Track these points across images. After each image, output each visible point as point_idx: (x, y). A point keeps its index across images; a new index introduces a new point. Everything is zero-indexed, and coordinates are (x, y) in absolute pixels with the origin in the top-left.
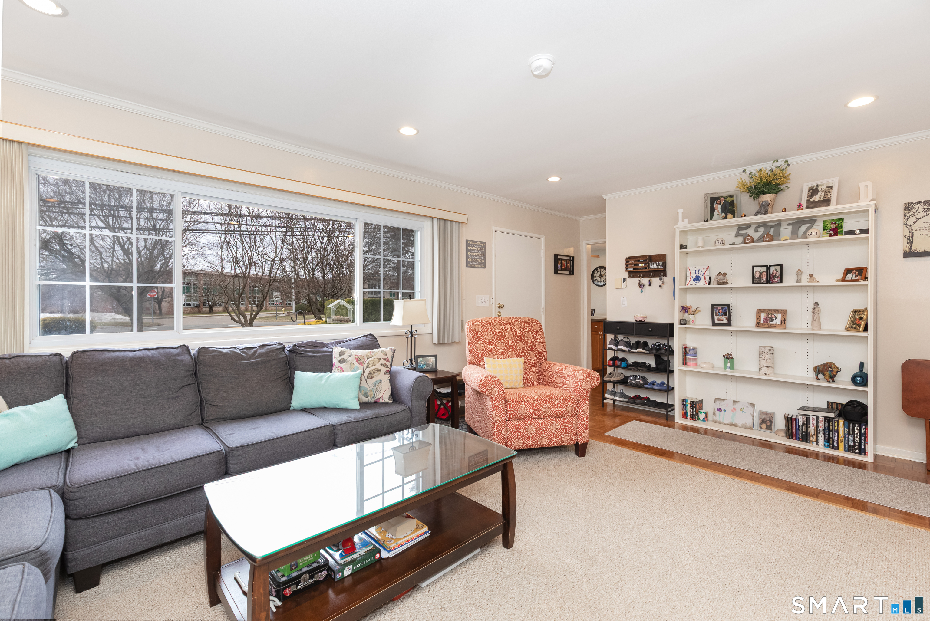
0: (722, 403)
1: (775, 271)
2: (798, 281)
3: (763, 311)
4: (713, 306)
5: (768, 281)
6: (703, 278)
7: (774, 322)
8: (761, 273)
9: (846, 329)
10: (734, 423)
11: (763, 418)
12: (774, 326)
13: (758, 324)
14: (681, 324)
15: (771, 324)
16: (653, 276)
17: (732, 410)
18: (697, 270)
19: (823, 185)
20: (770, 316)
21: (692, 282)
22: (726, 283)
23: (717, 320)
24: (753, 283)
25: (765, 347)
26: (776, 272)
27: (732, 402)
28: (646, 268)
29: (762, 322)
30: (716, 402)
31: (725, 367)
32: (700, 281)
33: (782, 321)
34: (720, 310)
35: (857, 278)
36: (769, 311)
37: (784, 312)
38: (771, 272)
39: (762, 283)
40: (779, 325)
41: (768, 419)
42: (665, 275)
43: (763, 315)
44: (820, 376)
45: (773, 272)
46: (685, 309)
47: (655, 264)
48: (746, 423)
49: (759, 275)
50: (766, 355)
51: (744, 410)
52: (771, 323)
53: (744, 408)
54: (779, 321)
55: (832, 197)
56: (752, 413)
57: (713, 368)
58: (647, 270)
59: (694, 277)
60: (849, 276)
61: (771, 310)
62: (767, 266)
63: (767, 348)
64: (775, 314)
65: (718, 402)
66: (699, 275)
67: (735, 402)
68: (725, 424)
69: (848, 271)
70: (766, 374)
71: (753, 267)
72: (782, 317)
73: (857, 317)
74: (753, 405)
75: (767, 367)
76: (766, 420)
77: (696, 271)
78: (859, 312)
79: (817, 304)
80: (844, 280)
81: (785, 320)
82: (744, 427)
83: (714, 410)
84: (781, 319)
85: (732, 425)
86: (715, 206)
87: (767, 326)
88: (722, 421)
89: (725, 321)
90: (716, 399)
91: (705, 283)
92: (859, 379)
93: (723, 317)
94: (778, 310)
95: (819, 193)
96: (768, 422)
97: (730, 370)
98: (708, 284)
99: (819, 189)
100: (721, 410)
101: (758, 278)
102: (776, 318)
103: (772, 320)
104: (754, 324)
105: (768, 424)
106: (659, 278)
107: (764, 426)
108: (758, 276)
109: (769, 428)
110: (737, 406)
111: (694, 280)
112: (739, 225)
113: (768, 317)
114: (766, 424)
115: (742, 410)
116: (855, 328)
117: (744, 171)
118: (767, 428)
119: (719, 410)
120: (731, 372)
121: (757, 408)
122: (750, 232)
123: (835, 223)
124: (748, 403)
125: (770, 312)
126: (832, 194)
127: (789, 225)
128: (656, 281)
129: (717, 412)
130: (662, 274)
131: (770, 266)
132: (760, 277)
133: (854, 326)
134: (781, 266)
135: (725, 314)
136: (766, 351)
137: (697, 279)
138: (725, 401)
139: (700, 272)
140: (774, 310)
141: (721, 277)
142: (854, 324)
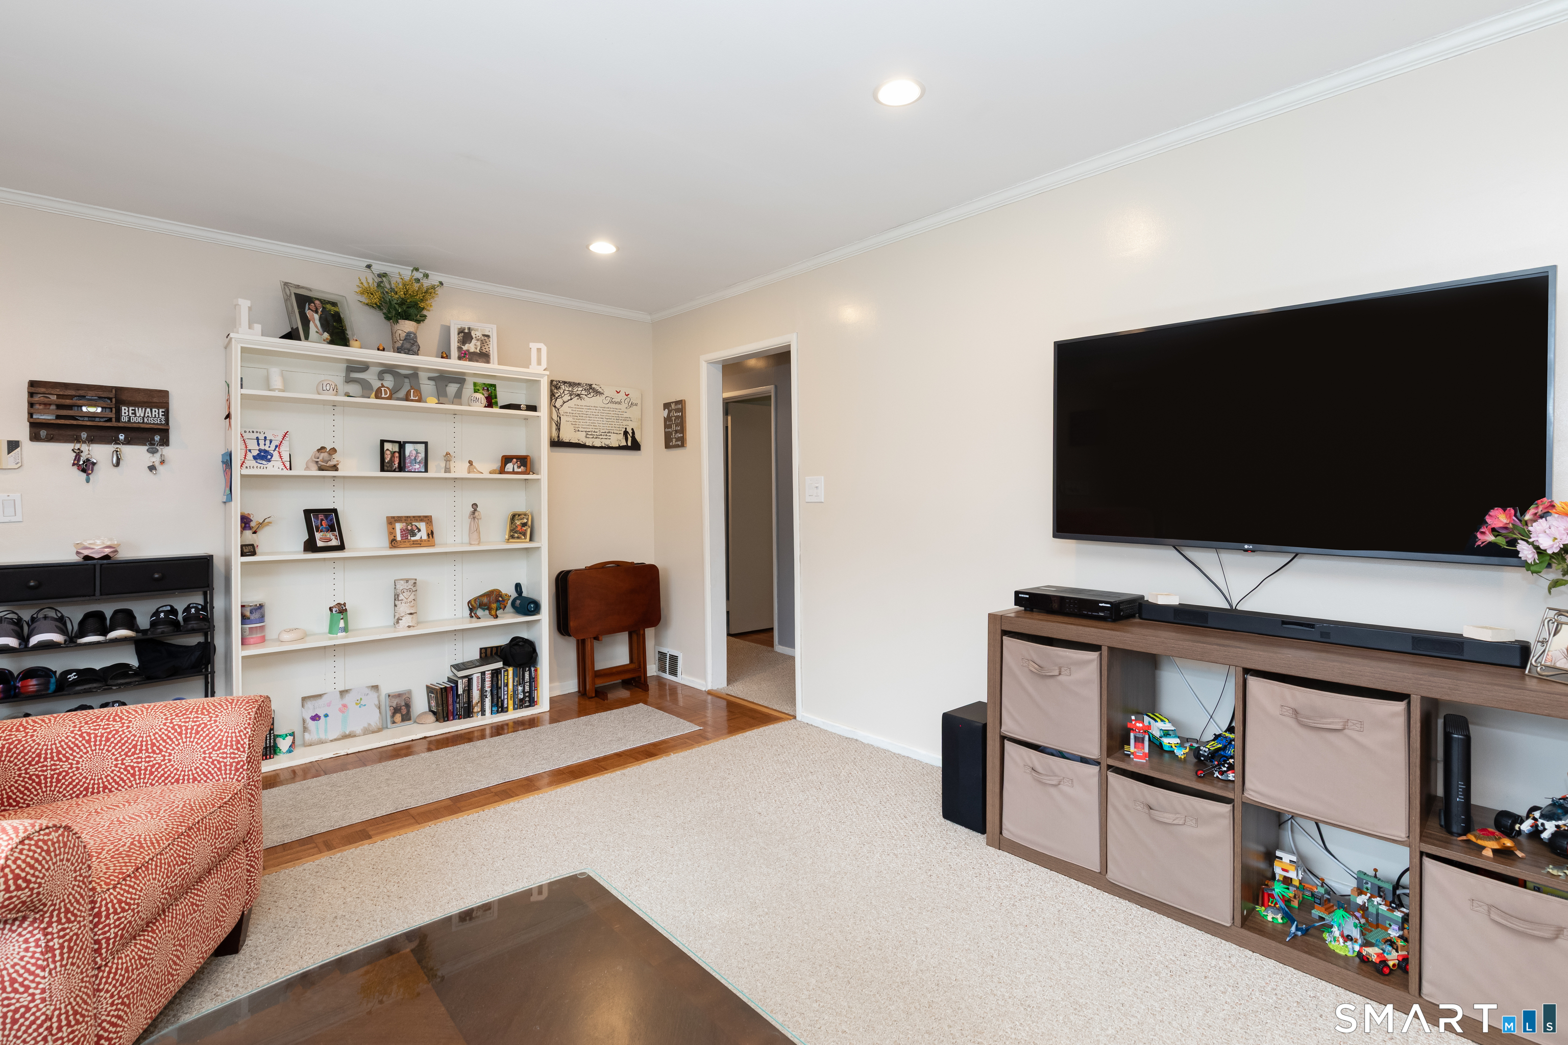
0: (320, 702)
1: (414, 452)
2: (447, 470)
3: (399, 519)
4: (307, 513)
5: (401, 468)
6: (276, 454)
7: (417, 538)
8: (393, 453)
9: (508, 541)
10: (347, 733)
11: (394, 705)
12: (418, 544)
13: (393, 543)
14: (243, 554)
15: (413, 541)
16: (128, 442)
17: (340, 710)
18: (261, 437)
19: (477, 330)
20: (409, 528)
21: (250, 462)
22: (335, 468)
23: (321, 539)
24: (382, 470)
25: (407, 581)
26: (417, 453)
27: (338, 694)
28: (110, 420)
29: (399, 538)
30: (306, 706)
31: (332, 629)
32: (269, 461)
33: (428, 535)
34: (322, 520)
35: (520, 470)
36: (407, 519)
37: (428, 519)
38: (407, 453)
39: (394, 471)
40: (425, 541)
41: (403, 704)
42: (165, 442)
43: (399, 526)
44: (480, 612)
45: (411, 452)
46: (246, 522)
47: (140, 412)
48: (369, 724)
49: (389, 456)
50: (409, 594)
51: (362, 703)
52: (413, 538)
53: (361, 699)
54: (423, 535)
55: (491, 349)
56: (377, 703)
57: (304, 636)
58: (114, 424)
59: (255, 453)
60: (509, 467)
61: (410, 517)
62: (399, 442)
63: (411, 582)
64: (417, 524)
65: (309, 704)
66: (267, 449)
67: (343, 693)
68: (331, 741)
69: (507, 459)
70: (409, 627)
71: (382, 442)
72: (427, 528)
73: (518, 523)
74: (376, 688)
75: (411, 614)
76: (401, 707)
77: (258, 439)
78: (519, 515)
79: (475, 506)
80: (502, 471)
81: (432, 533)
82: (368, 731)
83: (304, 721)
84: (427, 531)
85: (345, 737)
86: (309, 313)
87: (408, 544)
88: (323, 736)
89: (335, 542)
90: (304, 699)
91: (282, 466)
92: (532, 606)
93: (329, 535)
94: (419, 517)
95: (474, 341)
96: (403, 708)
97: (344, 633)
98: (288, 467)
99: (473, 334)
100: (319, 717)
101: (388, 463)
102: (419, 530)
103: (414, 535)
104: (386, 543)
105: (404, 711)
106: (146, 448)
107: (398, 717)
108: (388, 459)
109: (406, 717)
110: (349, 699)
111: (255, 458)
112: (348, 361)
113: (407, 529)
114: (401, 713)
115: (359, 703)
116: (518, 538)
117: (369, 267)
118: (403, 720)
119: (315, 718)
120: (346, 637)
121: (385, 690)
122: (370, 376)
123: (488, 390)
124: (368, 687)
125: (409, 521)
126: (491, 346)
127: (430, 379)
128: (136, 454)
129: (311, 724)
130: (157, 438)
131: (405, 443)
132: (392, 461)
133: (516, 535)
134: (426, 443)
135: (331, 528)
136: (410, 587)
137: (263, 456)
138: (324, 697)
139: (268, 442)
140: (414, 517)
141: (324, 455)
142: (515, 532)
